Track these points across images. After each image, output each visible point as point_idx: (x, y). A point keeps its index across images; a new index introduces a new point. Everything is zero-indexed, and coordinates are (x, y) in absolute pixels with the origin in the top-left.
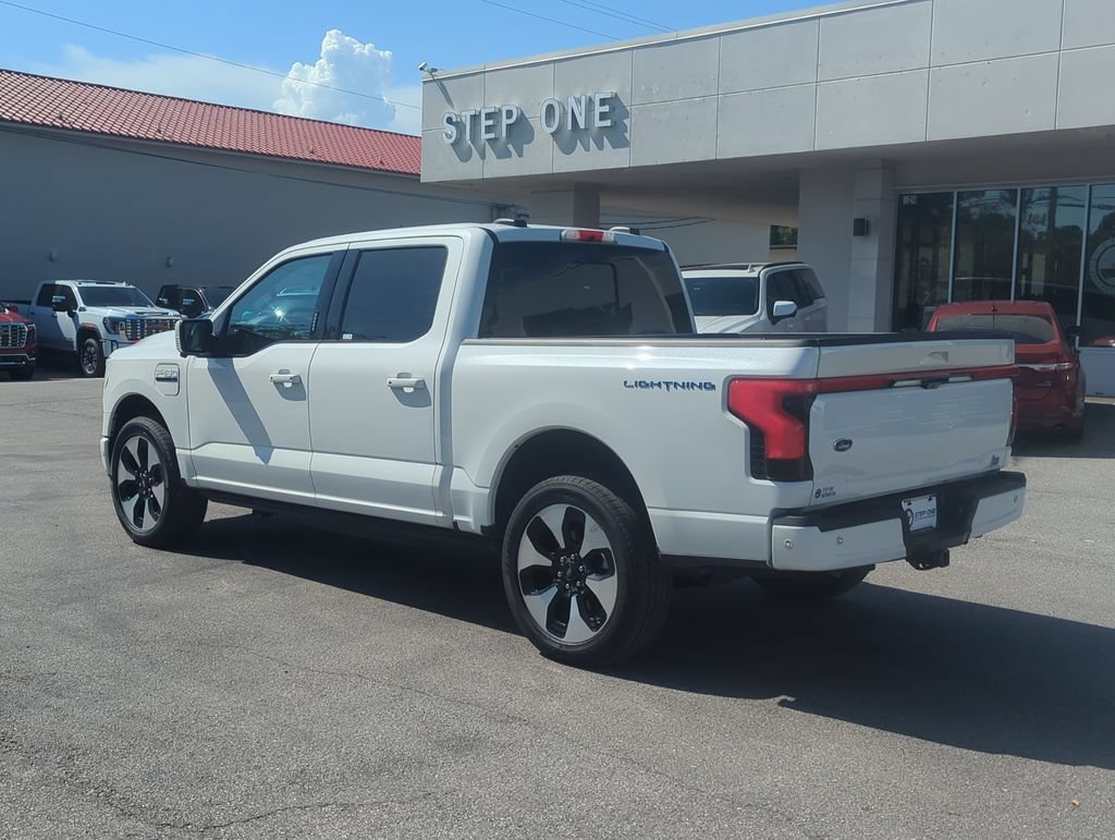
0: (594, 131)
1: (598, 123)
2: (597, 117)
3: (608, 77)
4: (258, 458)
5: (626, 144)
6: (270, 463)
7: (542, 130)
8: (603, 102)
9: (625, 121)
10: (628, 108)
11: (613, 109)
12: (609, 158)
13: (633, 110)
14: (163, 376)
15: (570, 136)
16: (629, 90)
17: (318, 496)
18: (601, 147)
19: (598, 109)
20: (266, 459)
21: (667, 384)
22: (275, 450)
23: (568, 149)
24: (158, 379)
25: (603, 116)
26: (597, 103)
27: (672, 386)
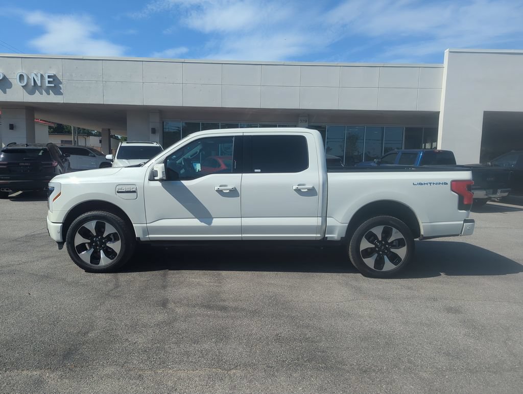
0: (45, 87)
1: (47, 85)
2: (47, 82)
3: (50, 67)
4: (203, 223)
5: (61, 94)
6: (213, 224)
7: (16, 84)
8: (49, 77)
9: (60, 85)
10: (61, 81)
11: (54, 80)
12: (52, 98)
13: (64, 82)
14: (124, 190)
15: (32, 88)
16: (61, 74)
17: (243, 235)
18: (49, 94)
19: (47, 80)
20: (210, 223)
21: (430, 183)
22: (214, 219)
23: (31, 92)
24: (118, 192)
25: (49, 82)
26: (47, 77)
27: (432, 184)
